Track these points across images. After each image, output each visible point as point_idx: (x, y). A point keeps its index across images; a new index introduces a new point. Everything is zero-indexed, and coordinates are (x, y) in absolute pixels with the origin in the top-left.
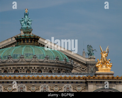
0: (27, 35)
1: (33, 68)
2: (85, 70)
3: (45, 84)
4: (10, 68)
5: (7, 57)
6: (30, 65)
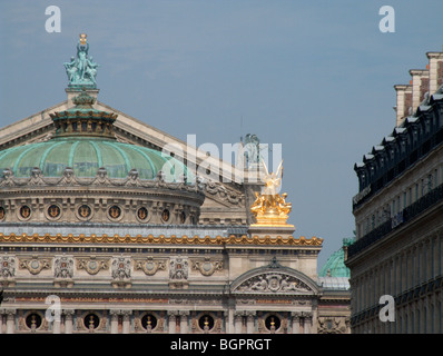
0: (84, 110)
1: (97, 202)
2: (237, 200)
3: (122, 255)
4: (37, 200)
5: (28, 171)
6: (88, 192)
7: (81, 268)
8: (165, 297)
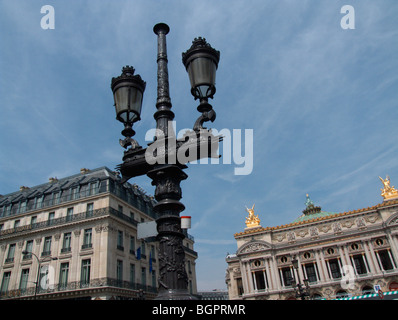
3: (336, 222)
7: (321, 231)
8: (359, 235)
